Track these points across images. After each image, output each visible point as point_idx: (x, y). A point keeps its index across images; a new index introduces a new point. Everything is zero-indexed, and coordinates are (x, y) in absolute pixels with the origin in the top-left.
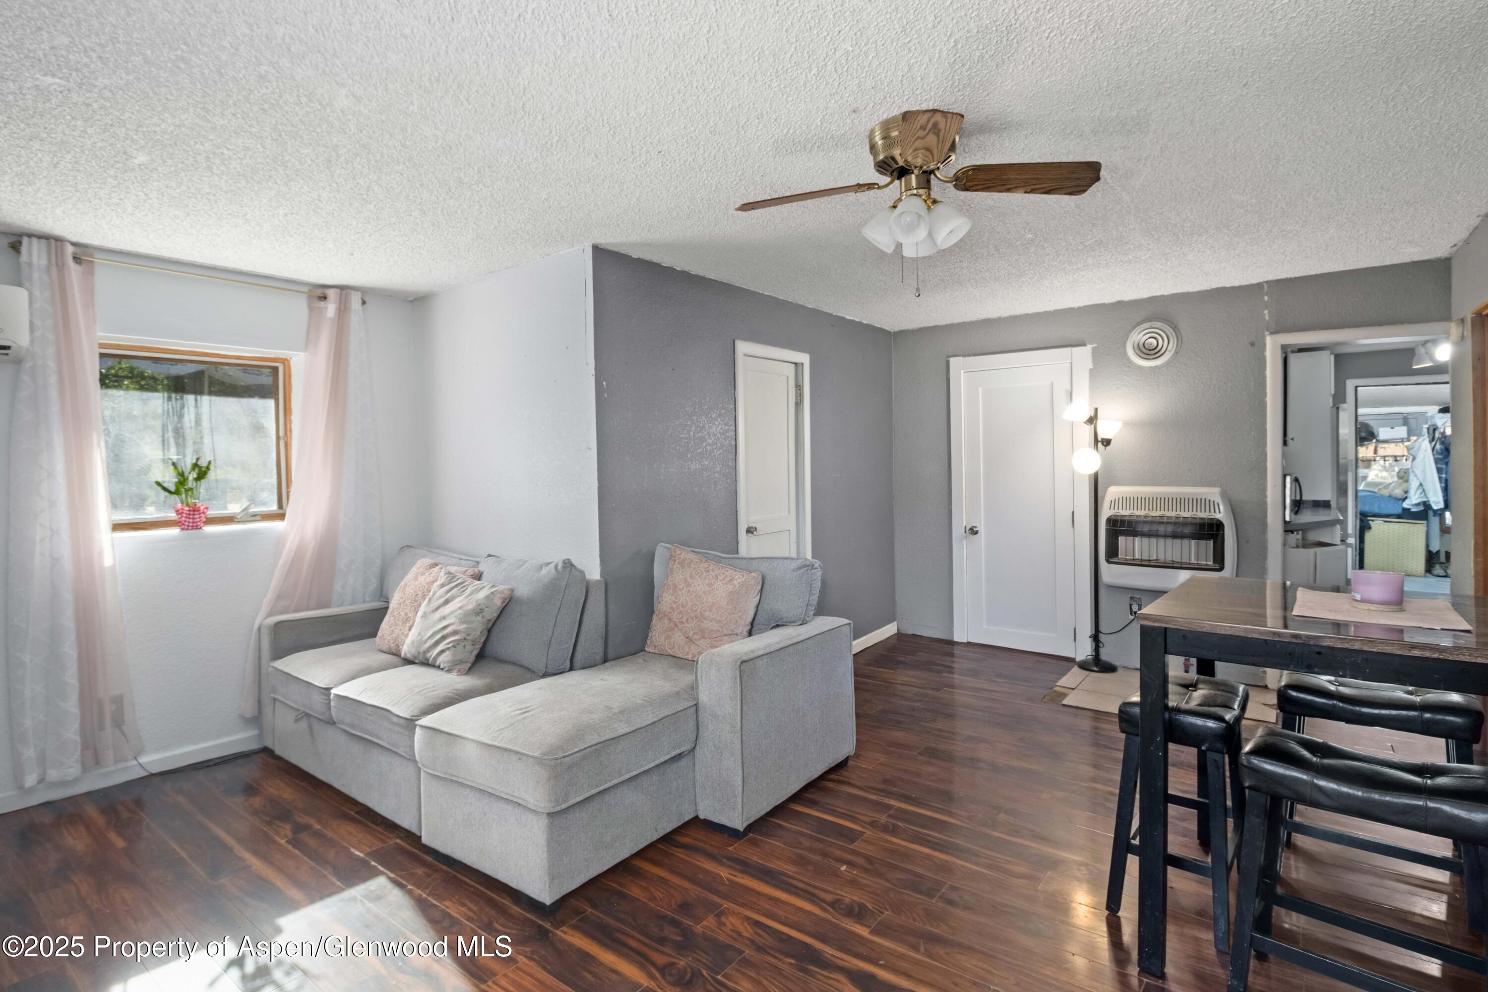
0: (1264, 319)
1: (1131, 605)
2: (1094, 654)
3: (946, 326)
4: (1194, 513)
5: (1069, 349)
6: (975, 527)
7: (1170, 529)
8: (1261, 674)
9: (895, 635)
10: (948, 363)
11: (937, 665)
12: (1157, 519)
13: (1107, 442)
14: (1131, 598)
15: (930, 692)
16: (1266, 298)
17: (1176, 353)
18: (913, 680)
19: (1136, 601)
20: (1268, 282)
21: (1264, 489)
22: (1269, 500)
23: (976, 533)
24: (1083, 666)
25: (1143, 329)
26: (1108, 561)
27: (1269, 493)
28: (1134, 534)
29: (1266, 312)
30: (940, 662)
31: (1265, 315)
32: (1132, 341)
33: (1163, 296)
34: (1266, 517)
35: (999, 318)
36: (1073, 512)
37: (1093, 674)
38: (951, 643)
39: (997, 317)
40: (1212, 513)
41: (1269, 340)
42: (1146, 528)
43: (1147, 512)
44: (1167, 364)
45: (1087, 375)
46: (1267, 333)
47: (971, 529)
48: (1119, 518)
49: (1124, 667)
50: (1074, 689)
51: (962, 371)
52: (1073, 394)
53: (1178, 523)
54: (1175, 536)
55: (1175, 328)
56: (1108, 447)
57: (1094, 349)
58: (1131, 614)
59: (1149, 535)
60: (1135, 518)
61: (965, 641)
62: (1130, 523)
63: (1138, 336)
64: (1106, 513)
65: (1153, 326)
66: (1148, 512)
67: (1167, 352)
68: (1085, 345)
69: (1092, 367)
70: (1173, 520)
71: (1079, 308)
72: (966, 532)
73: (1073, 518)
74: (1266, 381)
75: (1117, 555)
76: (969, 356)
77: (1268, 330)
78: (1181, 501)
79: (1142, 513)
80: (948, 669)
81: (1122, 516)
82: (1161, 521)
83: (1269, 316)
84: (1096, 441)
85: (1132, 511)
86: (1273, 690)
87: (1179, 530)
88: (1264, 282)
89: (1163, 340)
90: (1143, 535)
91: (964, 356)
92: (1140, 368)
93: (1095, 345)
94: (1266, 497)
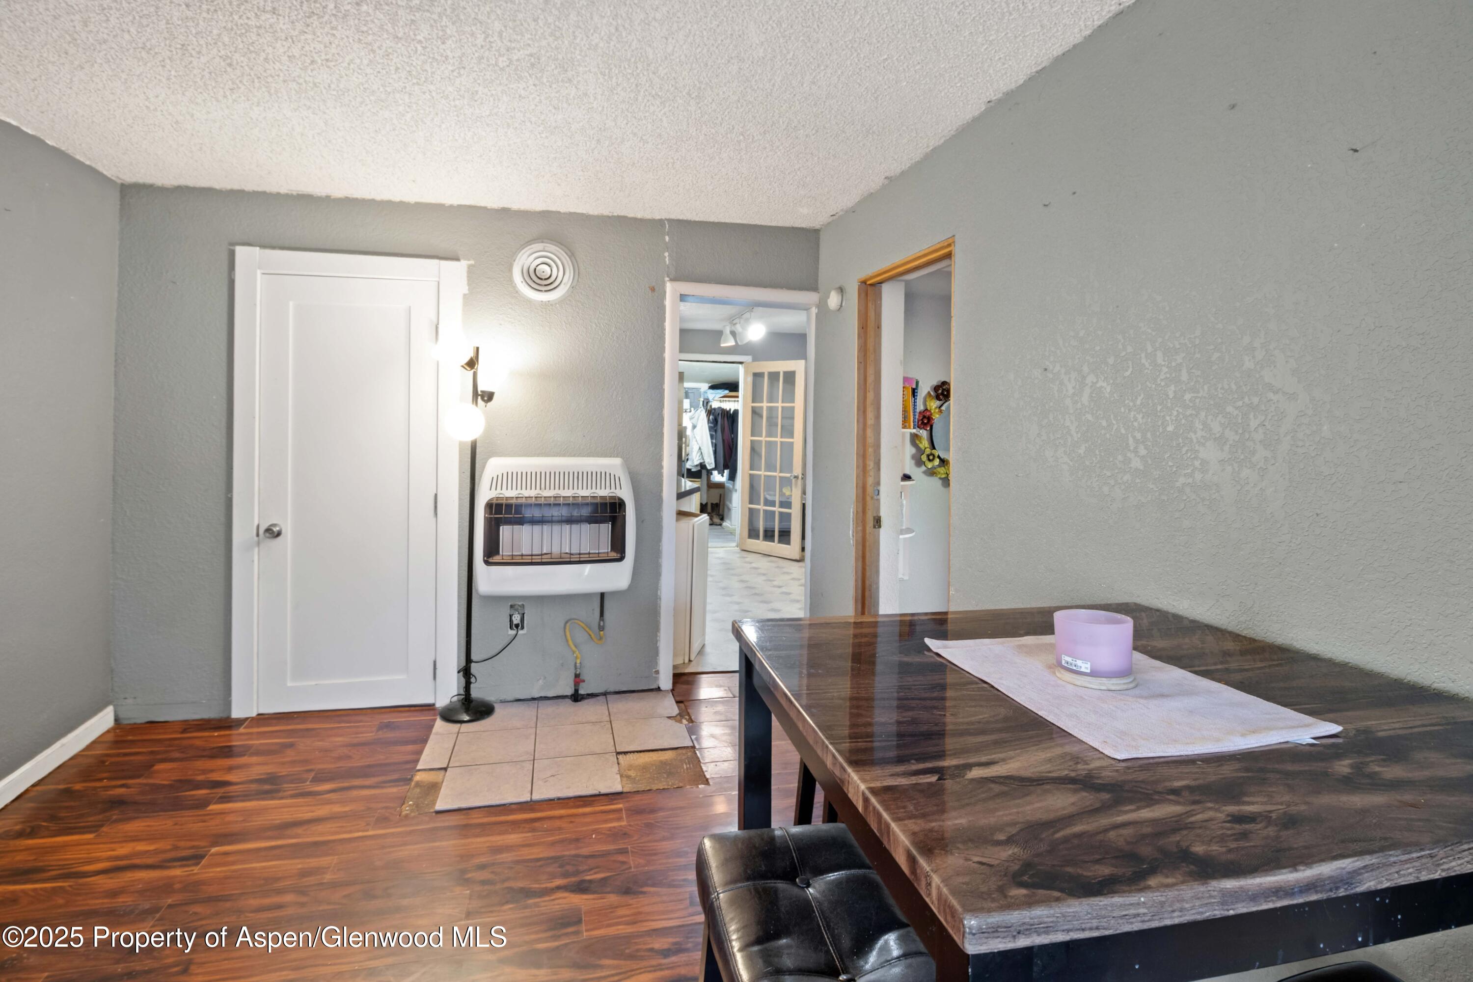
0: (665, 262)
1: (511, 616)
2: (462, 692)
3: (232, 192)
4: (594, 490)
5: (436, 261)
6: (275, 525)
7: (564, 512)
8: (654, 675)
9: (108, 731)
10: (232, 255)
11: (198, 786)
12: (552, 501)
13: (489, 397)
14: (512, 606)
15: (177, 872)
16: (667, 238)
17: (572, 287)
18: (141, 847)
19: (517, 610)
20: (669, 220)
21: (660, 459)
22: (665, 471)
23: (279, 534)
24: (448, 716)
25: (535, 250)
26: (487, 563)
27: (665, 463)
28: (521, 522)
29: (666, 254)
30: (200, 778)
31: (665, 257)
32: (521, 263)
33: (559, 212)
34: (662, 490)
35: (328, 197)
36: (436, 495)
37: (465, 727)
38: (226, 724)
39: (324, 194)
40: (613, 490)
41: (669, 286)
42: (537, 513)
43: (538, 491)
44: (562, 301)
45: (460, 302)
46: (667, 279)
47: (268, 530)
48: (504, 502)
49: (502, 702)
50: (445, 769)
51: (259, 272)
52: (440, 326)
53: (574, 503)
54: (570, 521)
55: (572, 255)
56: (489, 404)
57: (470, 267)
58: (511, 628)
59: (541, 521)
60: (524, 501)
61: (254, 714)
62: (519, 507)
63: (526, 259)
64: (484, 496)
65: (546, 249)
66: (540, 492)
67: (562, 285)
68: (458, 259)
69: (467, 292)
70: (571, 501)
71: (451, 206)
72: (258, 535)
73: (436, 503)
74: (665, 335)
75: (497, 552)
76: (273, 247)
77: (668, 277)
78: (578, 477)
79: (532, 493)
80: (221, 791)
81: (507, 498)
82: (555, 503)
83: (669, 259)
84: (476, 394)
85: (519, 491)
86: (667, 691)
87: (575, 513)
88: (666, 219)
89: (557, 266)
90: (533, 522)
91: (263, 246)
92: (529, 302)
93: (472, 262)
94: (662, 467)
